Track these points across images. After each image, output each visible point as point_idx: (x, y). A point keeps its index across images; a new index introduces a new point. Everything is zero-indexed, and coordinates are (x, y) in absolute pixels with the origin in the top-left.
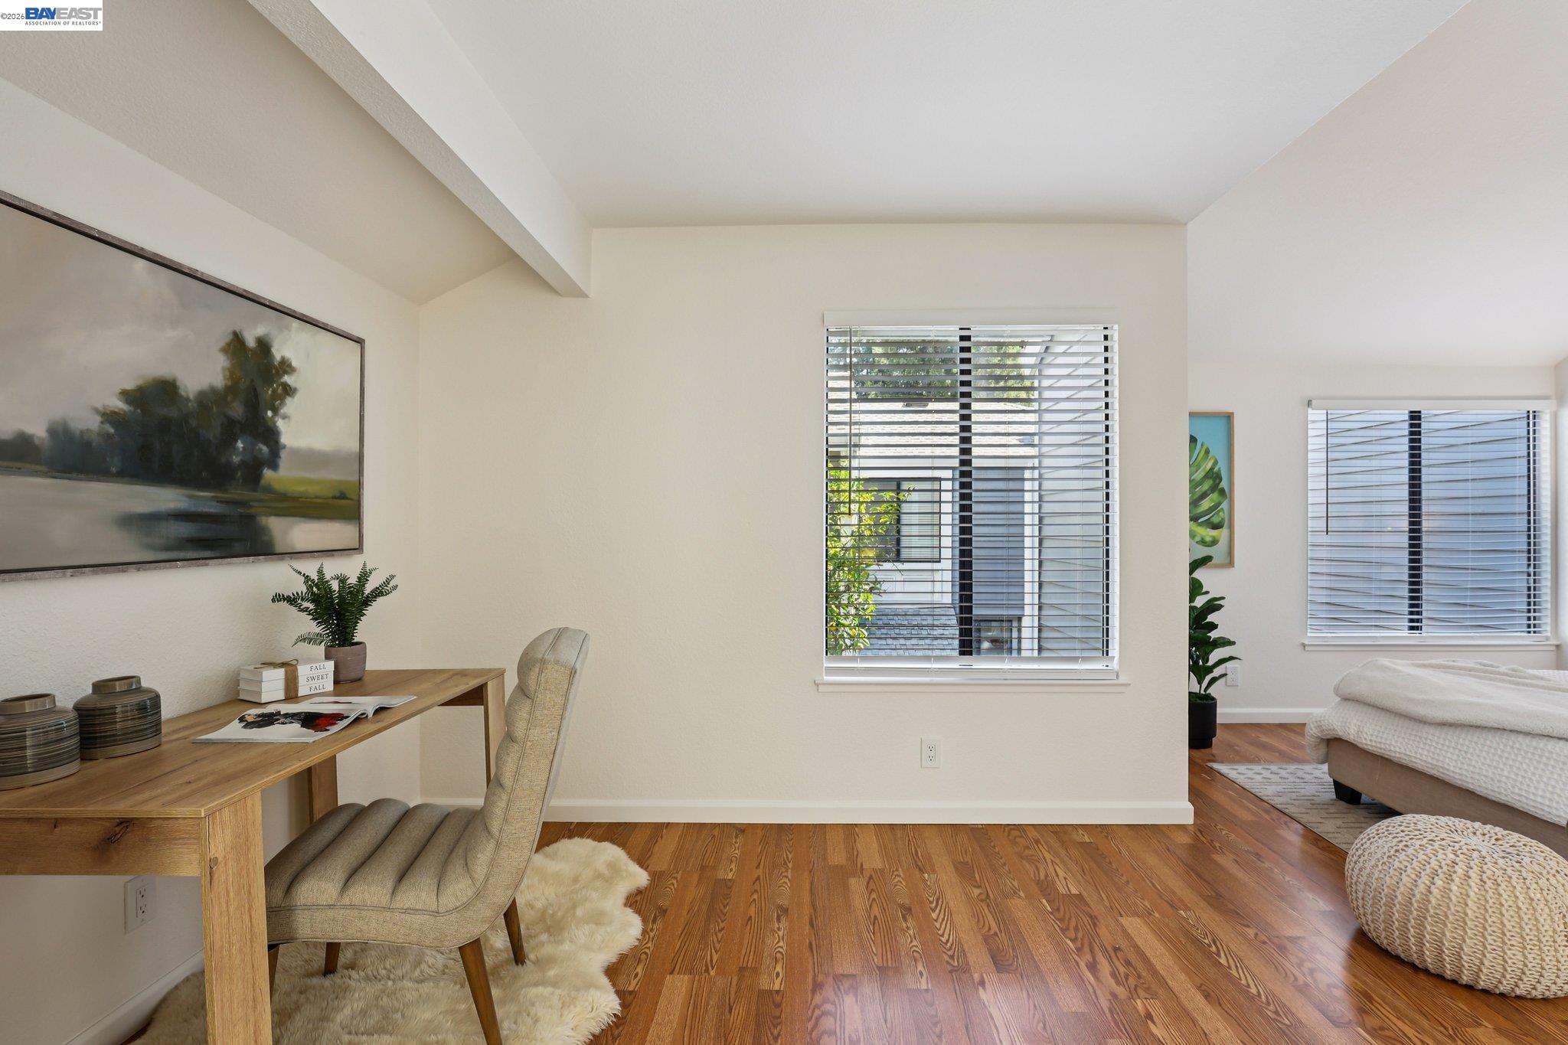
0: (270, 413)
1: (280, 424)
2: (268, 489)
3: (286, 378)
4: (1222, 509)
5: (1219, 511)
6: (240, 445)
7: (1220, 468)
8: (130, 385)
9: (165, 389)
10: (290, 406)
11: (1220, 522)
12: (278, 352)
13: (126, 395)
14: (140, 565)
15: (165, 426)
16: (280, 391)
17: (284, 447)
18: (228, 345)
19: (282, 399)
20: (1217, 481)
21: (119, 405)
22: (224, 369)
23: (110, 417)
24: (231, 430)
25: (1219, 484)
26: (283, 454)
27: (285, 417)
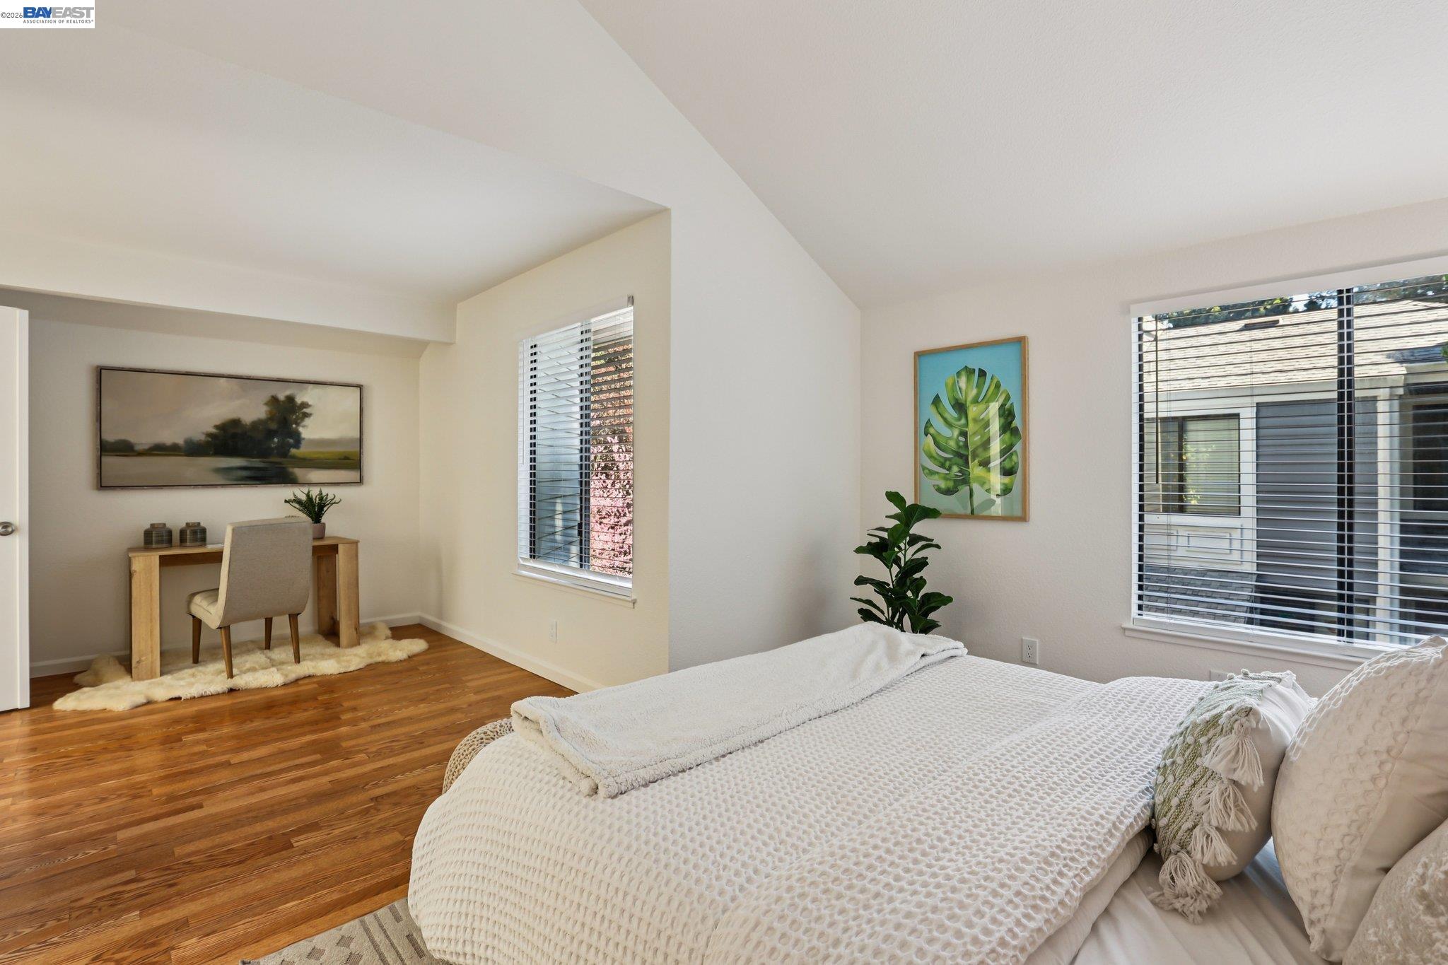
0: (294, 426)
1: (301, 429)
2: (294, 457)
3: (305, 410)
4: (1015, 451)
5: (1012, 454)
6: (276, 440)
7: (1012, 404)
8: (218, 422)
9: (236, 423)
10: (307, 421)
11: (1013, 467)
12: (299, 400)
13: (216, 427)
14: (223, 486)
15: (234, 436)
16: (301, 415)
17: (304, 439)
18: (269, 402)
19: (303, 419)
20: (1009, 419)
21: (214, 431)
22: (266, 412)
23: (209, 435)
24: (271, 434)
25: (1011, 422)
26: (303, 442)
27: (304, 426)
